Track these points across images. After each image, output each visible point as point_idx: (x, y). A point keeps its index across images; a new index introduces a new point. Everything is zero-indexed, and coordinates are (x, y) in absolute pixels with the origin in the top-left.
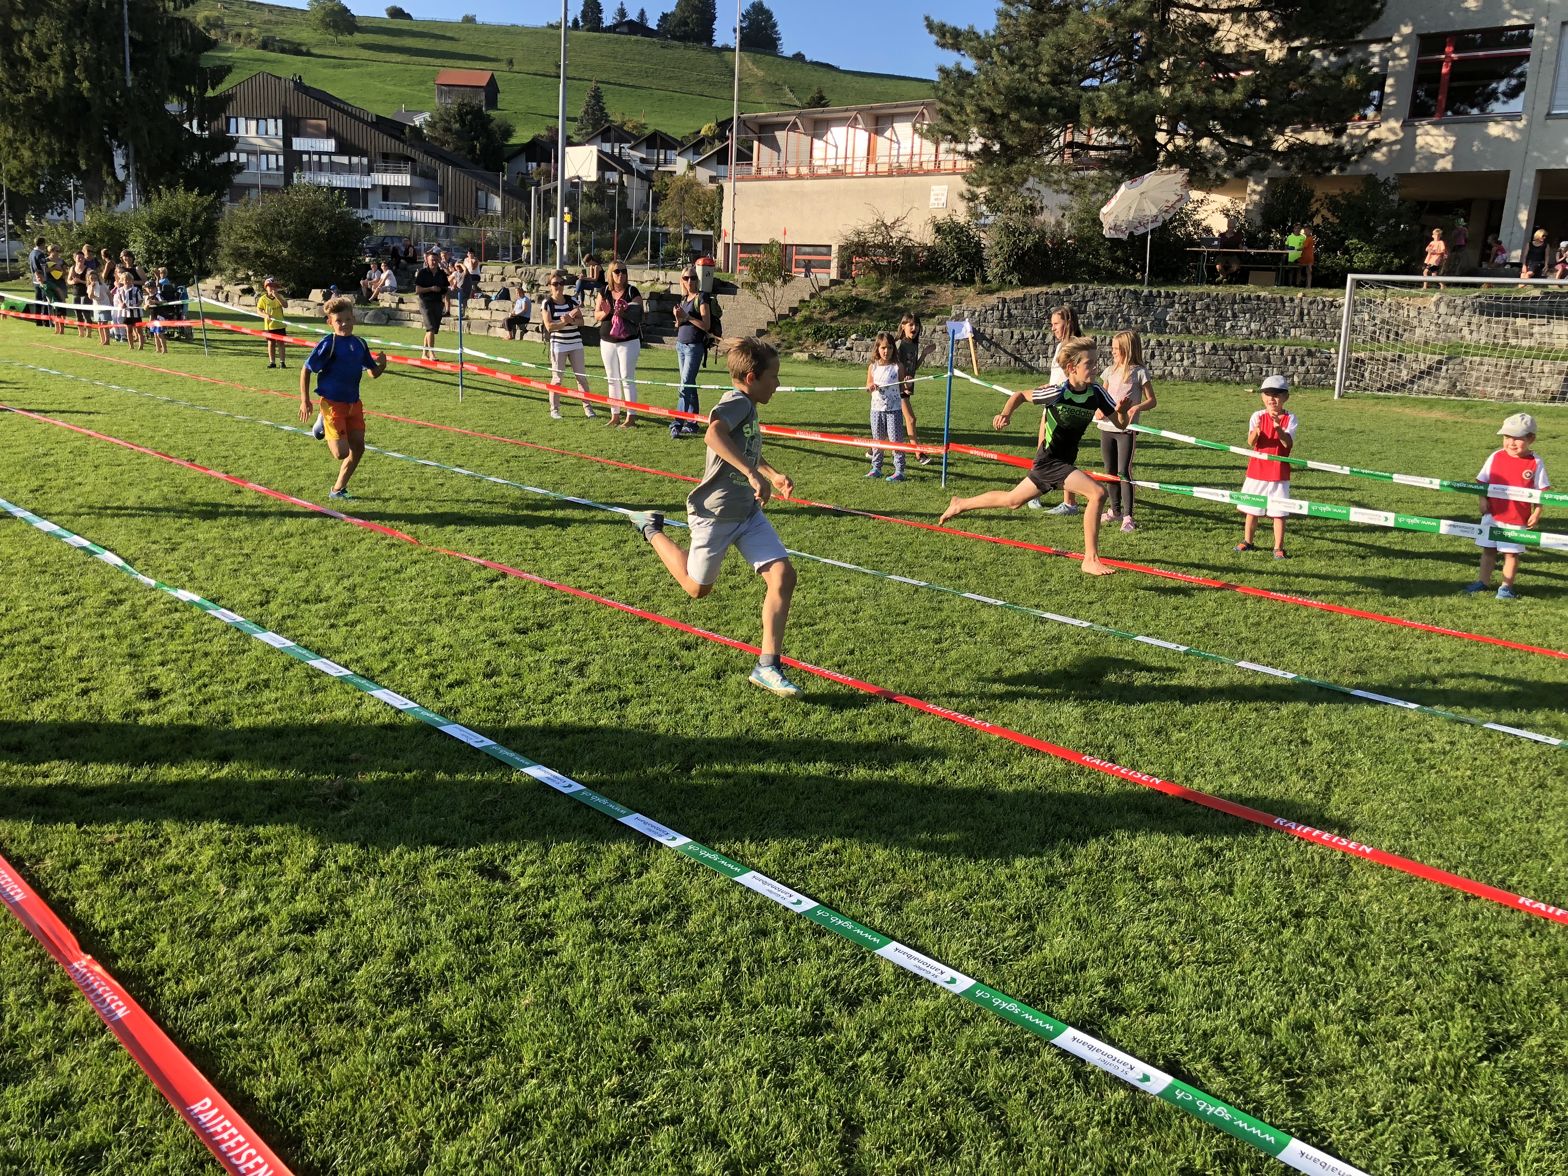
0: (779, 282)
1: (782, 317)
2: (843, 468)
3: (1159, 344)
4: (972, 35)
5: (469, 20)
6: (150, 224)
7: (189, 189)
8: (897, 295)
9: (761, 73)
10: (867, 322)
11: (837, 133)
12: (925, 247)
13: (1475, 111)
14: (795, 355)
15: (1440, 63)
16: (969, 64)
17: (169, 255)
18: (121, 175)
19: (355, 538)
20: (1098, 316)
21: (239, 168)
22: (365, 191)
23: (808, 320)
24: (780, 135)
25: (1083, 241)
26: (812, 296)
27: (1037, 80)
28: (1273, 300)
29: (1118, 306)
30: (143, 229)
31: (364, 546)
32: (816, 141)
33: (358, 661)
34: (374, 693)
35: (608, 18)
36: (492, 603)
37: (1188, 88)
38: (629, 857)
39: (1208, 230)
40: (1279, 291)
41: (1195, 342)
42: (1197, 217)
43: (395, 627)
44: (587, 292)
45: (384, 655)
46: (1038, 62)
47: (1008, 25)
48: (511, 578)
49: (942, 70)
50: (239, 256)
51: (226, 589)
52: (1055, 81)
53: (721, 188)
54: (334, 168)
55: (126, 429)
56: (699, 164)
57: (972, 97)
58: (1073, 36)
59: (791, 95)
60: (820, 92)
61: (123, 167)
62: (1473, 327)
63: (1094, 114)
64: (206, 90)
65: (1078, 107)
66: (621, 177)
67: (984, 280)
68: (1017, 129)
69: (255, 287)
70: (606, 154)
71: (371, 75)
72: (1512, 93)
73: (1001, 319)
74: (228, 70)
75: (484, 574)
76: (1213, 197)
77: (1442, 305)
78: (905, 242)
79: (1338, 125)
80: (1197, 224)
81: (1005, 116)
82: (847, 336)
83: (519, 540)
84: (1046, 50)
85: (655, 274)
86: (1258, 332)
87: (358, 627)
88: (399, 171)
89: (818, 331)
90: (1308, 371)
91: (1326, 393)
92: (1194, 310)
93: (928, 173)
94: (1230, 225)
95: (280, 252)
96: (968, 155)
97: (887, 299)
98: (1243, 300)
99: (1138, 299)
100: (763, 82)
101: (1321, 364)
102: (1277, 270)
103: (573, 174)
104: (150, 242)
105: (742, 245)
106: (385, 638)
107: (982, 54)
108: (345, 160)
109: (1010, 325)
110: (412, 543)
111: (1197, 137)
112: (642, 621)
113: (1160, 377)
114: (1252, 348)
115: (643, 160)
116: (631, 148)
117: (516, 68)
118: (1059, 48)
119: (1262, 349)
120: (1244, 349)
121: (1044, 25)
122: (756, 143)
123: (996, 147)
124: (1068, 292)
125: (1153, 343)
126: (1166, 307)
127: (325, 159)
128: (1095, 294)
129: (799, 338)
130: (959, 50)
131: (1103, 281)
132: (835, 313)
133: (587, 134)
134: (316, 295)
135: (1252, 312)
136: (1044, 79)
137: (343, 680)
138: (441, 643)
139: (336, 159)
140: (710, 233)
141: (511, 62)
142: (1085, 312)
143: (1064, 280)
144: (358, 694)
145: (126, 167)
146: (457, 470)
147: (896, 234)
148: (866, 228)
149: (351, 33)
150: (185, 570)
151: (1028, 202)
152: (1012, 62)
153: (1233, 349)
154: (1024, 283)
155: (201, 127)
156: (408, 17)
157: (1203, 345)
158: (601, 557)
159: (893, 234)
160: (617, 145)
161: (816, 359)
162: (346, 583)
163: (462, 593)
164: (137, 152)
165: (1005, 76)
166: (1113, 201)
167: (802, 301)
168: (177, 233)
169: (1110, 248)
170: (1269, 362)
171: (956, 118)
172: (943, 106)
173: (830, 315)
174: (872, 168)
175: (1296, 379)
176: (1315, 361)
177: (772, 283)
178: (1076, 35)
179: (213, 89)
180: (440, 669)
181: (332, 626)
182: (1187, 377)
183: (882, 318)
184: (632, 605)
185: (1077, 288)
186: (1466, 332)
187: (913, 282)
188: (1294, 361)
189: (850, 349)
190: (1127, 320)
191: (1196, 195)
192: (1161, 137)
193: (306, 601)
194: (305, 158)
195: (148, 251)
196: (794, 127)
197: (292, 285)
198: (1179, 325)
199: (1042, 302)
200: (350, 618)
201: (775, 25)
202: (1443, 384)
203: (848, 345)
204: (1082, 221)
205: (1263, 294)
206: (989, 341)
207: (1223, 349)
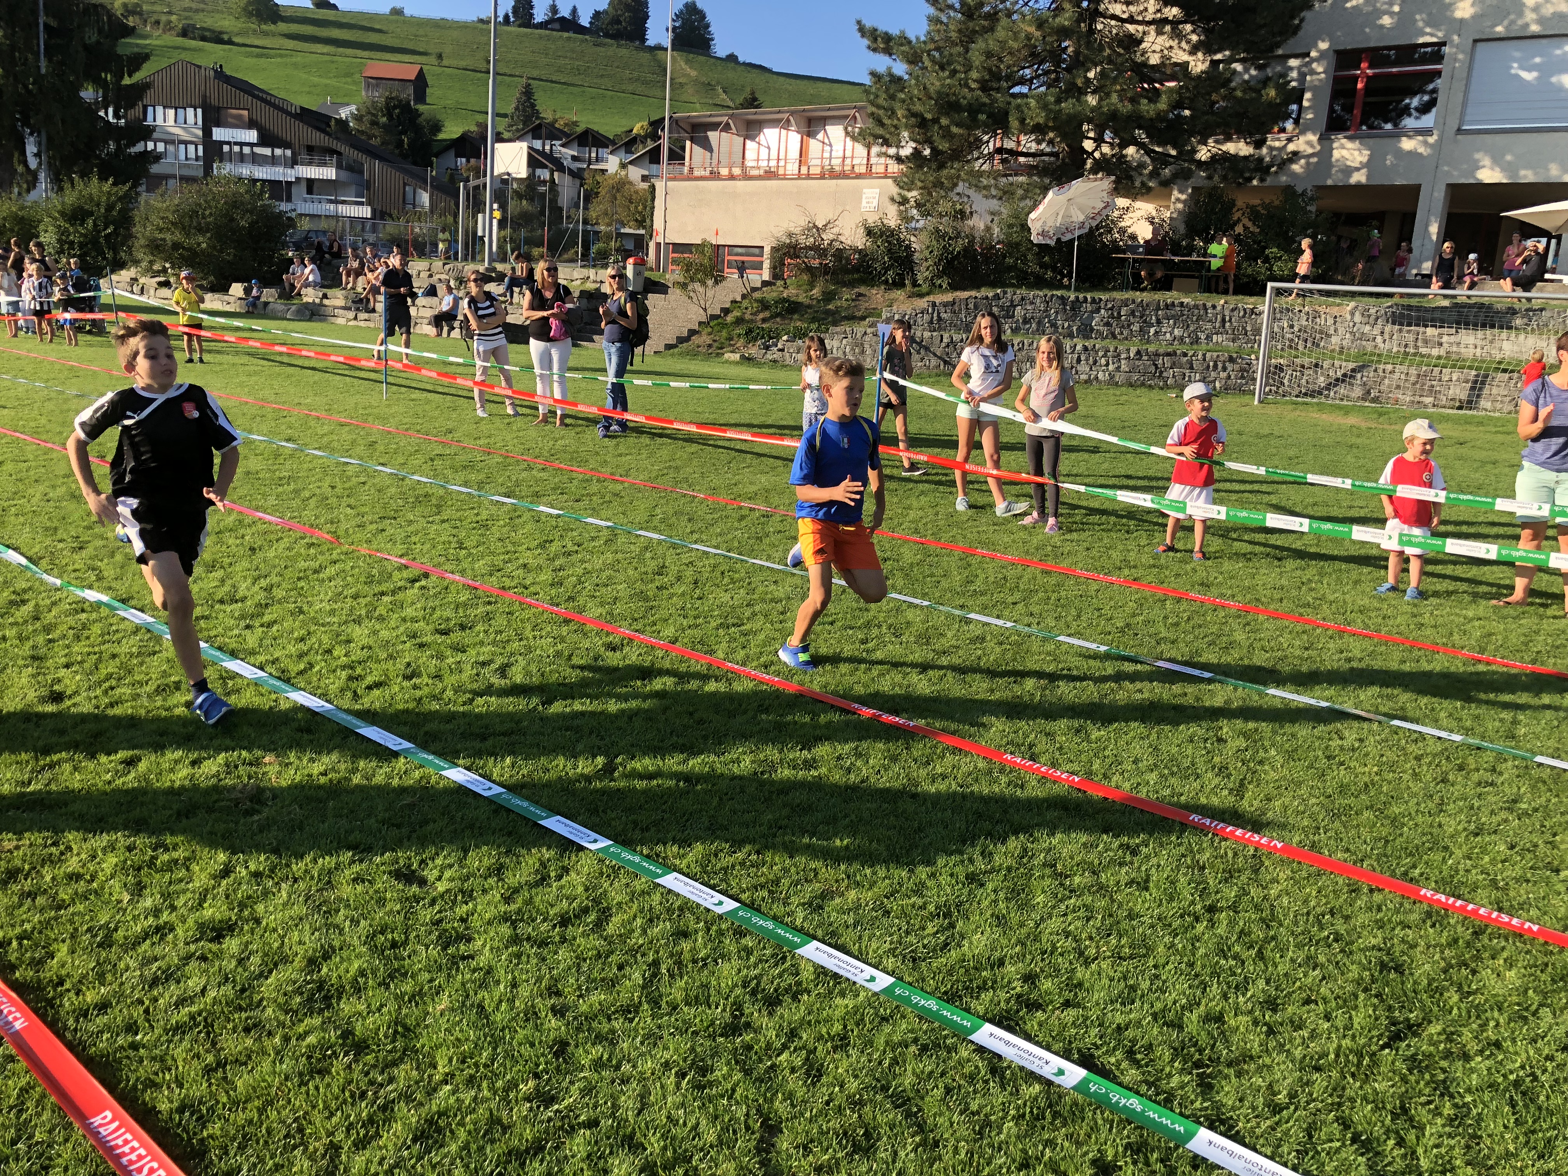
0: (710, 282)
1: (713, 317)
2: (774, 468)
3: (1085, 349)
4: (904, 40)
5: (397, 12)
6: (62, 214)
7: (103, 178)
8: (828, 297)
9: (694, 73)
10: (799, 324)
11: (770, 134)
12: (856, 250)
13: (1389, 126)
14: (727, 356)
15: (1355, 78)
16: (900, 69)
17: (81, 245)
18: (33, 163)
19: (273, 537)
20: (1026, 321)
21: (157, 157)
22: (289, 184)
23: (739, 321)
24: (713, 135)
25: (1012, 246)
26: (744, 297)
27: (967, 86)
28: (1196, 307)
29: (1046, 311)
30: (55, 219)
31: (282, 545)
32: (748, 142)
33: (273, 663)
34: (289, 695)
35: (540, 14)
36: (413, 603)
37: (1114, 98)
38: (549, 860)
39: (1133, 237)
40: (1202, 298)
41: (1120, 348)
42: (1123, 224)
43: (313, 628)
44: (516, 290)
45: (301, 656)
46: (968, 68)
47: (939, 31)
48: (433, 578)
49: (873, 74)
50: (156, 247)
51: (136, 588)
52: (985, 87)
53: (653, 188)
54: (256, 160)
55: (33, 424)
56: (631, 163)
57: (904, 101)
58: (1003, 43)
59: (724, 96)
60: (753, 93)
61: (35, 155)
62: (1387, 336)
63: (1022, 121)
64: (122, 78)
65: (1007, 114)
66: (552, 175)
67: (915, 284)
68: (947, 134)
69: (172, 280)
70: (537, 151)
71: (295, 65)
72: (1425, 109)
73: (931, 322)
74: (146, 57)
75: (405, 574)
76: (1138, 204)
77: (1357, 314)
78: (836, 244)
79: (1258, 137)
80: (1123, 231)
81: (936, 121)
82: (778, 337)
83: (442, 539)
84: (976, 57)
85: (585, 272)
86: (1181, 339)
87: (275, 628)
88: (323, 164)
89: (749, 332)
90: (1229, 377)
91: (1246, 399)
92: (1120, 316)
93: (859, 176)
94: (1155, 232)
95: (199, 244)
96: (899, 159)
97: (819, 301)
98: (1167, 306)
99: (1065, 304)
100: (696, 81)
101: (1242, 370)
102: (1200, 277)
103: (502, 171)
104: (62, 233)
105: (674, 244)
106: (302, 639)
107: (913, 59)
108: (267, 151)
109: (940, 329)
110: (331, 543)
111: (1123, 145)
112: (567, 622)
113: (1086, 382)
114: (1175, 353)
115: (574, 158)
116: (563, 146)
117: (445, 62)
118: (989, 55)
119: (1185, 355)
120: (1168, 354)
121: (974, 32)
122: (688, 143)
123: (927, 152)
124: (997, 297)
125: (1079, 347)
126: (1092, 312)
127: (247, 150)
128: (1023, 299)
129: (731, 339)
130: (890, 55)
131: (1030, 286)
132: (767, 314)
133: (518, 130)
134: (237, 289)
135: (1176, 318)
136: (974, 85)
137: (256, 683)
138: (360, 644)
139: (258, 150)
140: (642, 232)
141: (440, 57)
142: (1013, 316)
143: (993, 285)
144: (274, 696)
145: (37, 155)
146: (380, 468)
147: (827, 236)
148: (798, 230)
149: (274, 23)
150: (94, 569)
151: (958, 207)
152: (942, 68)
153: (1157, 355)
154: (954, 287)
155: (116, 115)
156: (334, 7)
157: (1128, 350)
158: (528, 557)
159: (824, 236)
160: (548, 142)
161: (747, 360)
162: (263, 583)
163: (383, 594)
164: (50, 139)
165: (936, 81)
166: (1041, 207)
167: (734, 302)
168: (90, 222)
169: (1037, 254)
170: (1191, 368)
171: (887, 121)
172: (874, 109)
173: (761, 316)
174: (804, 170)
175: (1218, 385)
176: (1237, 367)
177: (703, 283)
178: (1006, 42)
179: (130, 76)
180: (359, 671)
181: (248, 627)
182: (1112, 382)
183: (813, 320)
184: (557, 605)
185: (1005, 293)
186: (1379, 339)
187: (845, 284)
188: (1215, 367)
189: (782, 350)
190: (1054, 325)
191: (1122, 202)
192: (1088, 145)
193: (221, 602)
194: (226, 148)
195: (59, 241)
196: (727, 128)
197: (212, 278)
198: (1105, 331)
199: (971, 306)
200: (267, 618)
201: (708, 26)
202: (1358, 392)
203: (780, 346)
204: (1010, 226)
205: (1186, 300)
206: (919, 344)
207: (1147, 354)
